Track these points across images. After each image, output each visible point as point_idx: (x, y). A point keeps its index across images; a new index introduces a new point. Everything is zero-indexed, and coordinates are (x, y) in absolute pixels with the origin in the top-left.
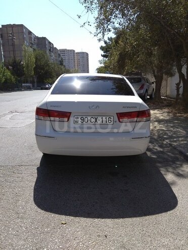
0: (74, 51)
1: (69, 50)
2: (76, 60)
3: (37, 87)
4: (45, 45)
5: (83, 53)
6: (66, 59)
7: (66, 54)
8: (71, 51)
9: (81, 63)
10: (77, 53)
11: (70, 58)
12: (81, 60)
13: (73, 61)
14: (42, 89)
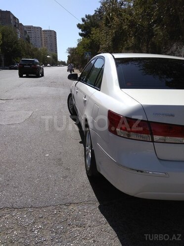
0: (41, 28)
1: (35, 27)
2: (43, 39)
3: (5, 66)
4: (10, 20)
5: (51, 31)
6: (32, 36)
7: (32, 32)
8: (38, 28)
9: (49, 42)
10: (44, 31)
11: (37, 36)
12: (48, 39)
13: (40, 40)
14: (11, 69)
